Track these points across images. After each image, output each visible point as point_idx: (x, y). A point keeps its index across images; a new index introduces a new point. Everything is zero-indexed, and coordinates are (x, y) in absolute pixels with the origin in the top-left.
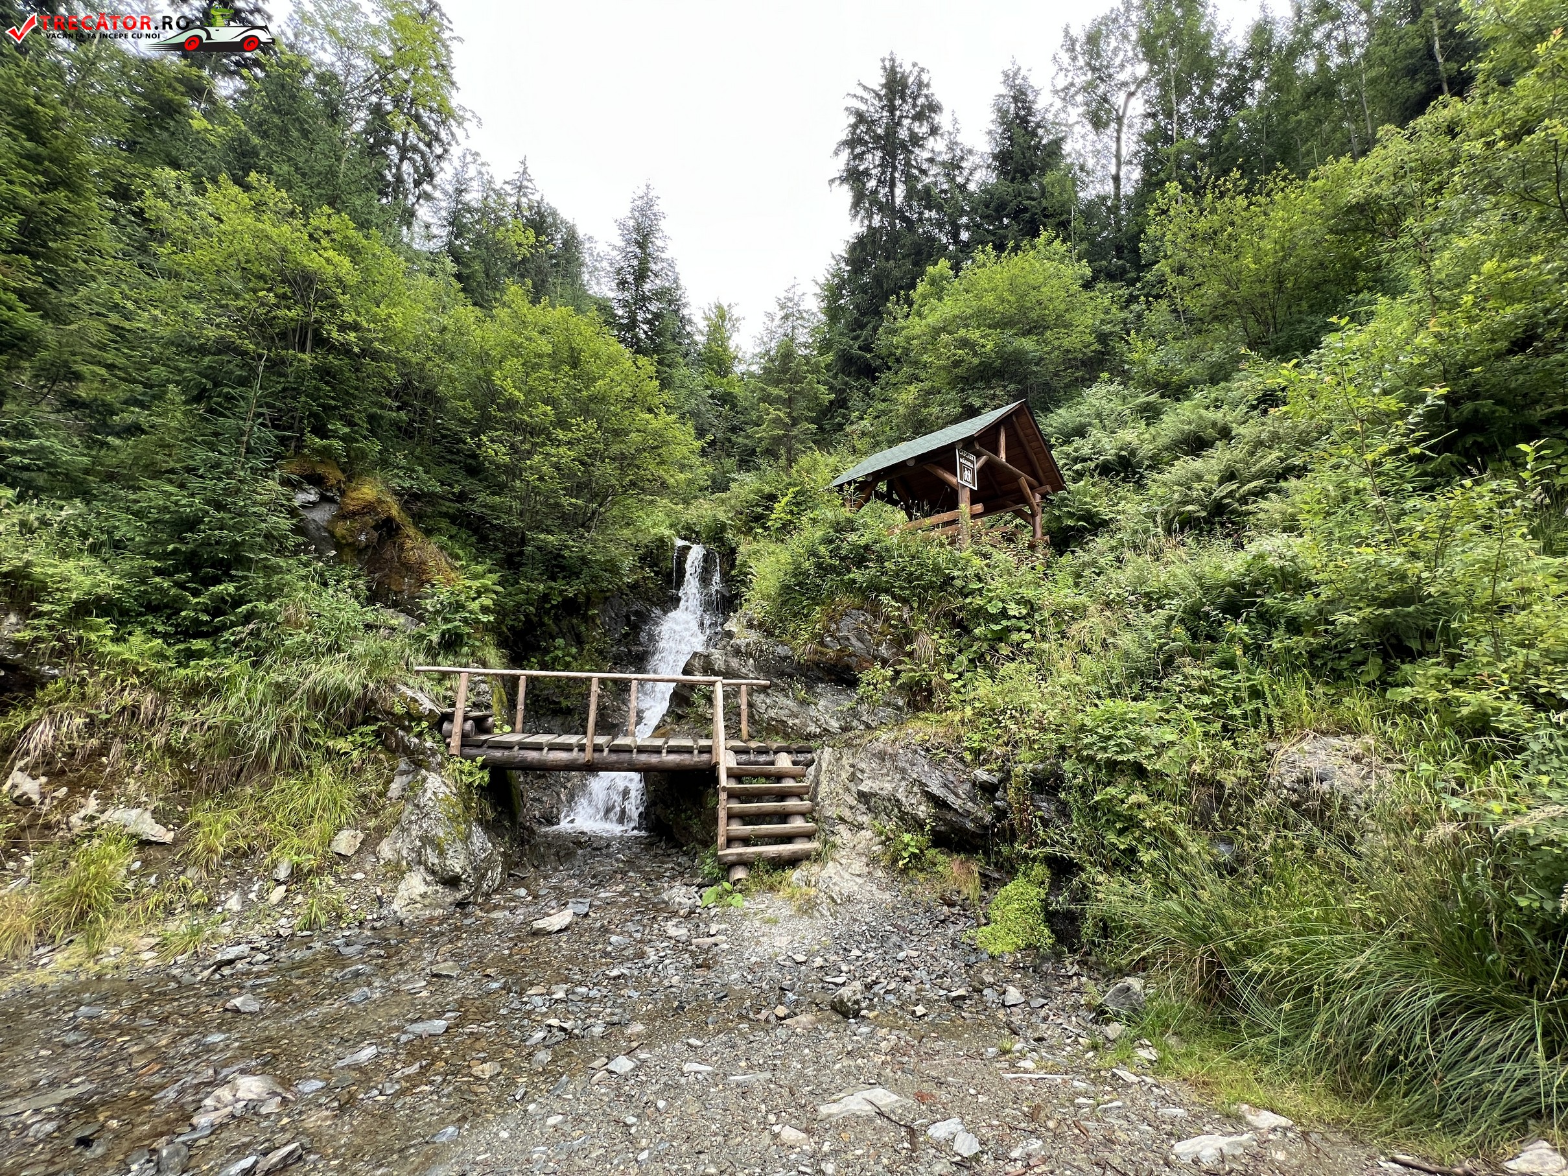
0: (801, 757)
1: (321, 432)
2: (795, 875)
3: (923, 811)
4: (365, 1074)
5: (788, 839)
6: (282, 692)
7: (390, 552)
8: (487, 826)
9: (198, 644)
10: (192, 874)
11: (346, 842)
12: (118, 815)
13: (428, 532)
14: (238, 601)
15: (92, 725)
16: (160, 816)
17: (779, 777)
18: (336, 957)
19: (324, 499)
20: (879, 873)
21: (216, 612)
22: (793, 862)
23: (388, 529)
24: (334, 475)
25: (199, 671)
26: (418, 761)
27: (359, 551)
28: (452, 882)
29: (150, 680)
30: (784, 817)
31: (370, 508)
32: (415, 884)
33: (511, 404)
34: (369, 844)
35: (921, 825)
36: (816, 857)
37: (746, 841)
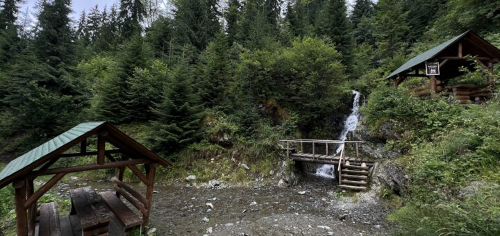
0: (370, 164)
1: (261, 93)
2: (357, 194)
3: (391, 184)
4: (267, 206)
5: (359, 185)
6: (260, 145)
7: (276, 113)
8: (295, 173)
9: (249, 137)
10: (252, 175)
11: (271, 172)
12: (243, 165)
13: (283, 107)
14: (253, 130)
15: (239, 151)
16: (248, 165)
17: (361, 169)
18: (269, 191)
19: (263, 106)
20: (378, 198)
21: (250, 132)
22: (358, 191)
23: (275, 109)
24: (264, 101)
25: (249, 142)
26: (282, 159)
27: (271, 115)
28: (287, 182)
29: (244, 144)
30: (360, 180)
31: (271, 106)
32: (281, 182)
33: (295, 75)
34: (275, 173)
35: (390, 187)
36: (364, 191)
37: (347, 184)
